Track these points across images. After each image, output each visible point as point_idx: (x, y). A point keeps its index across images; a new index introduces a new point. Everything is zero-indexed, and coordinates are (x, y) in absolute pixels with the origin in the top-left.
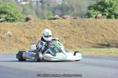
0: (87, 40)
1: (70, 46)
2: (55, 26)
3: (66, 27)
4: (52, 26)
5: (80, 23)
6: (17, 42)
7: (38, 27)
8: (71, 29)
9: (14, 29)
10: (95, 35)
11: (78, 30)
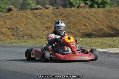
2: (37, 16)
3: (48, 17)
5: (62, 12)
8: (53, 19)
10: (77, 25)
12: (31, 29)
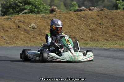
0: (115, 33)
1: (97, 39)
2: (81, 18)
3: (92, 19)
4: (78, 18)
5: (107, 14)
6: (41, 35)
7: (63, 19)
8: (98, 21)
9: (39, 21)
10: (123, 27)
11: (105, 22)
12: (75, 31)
